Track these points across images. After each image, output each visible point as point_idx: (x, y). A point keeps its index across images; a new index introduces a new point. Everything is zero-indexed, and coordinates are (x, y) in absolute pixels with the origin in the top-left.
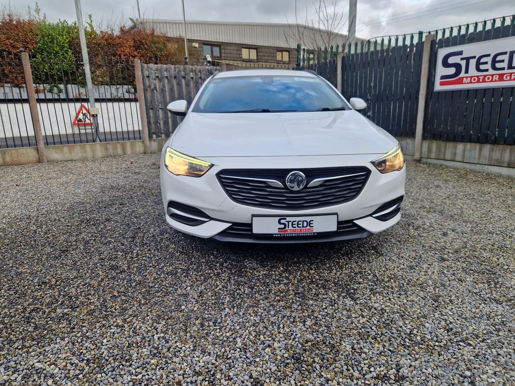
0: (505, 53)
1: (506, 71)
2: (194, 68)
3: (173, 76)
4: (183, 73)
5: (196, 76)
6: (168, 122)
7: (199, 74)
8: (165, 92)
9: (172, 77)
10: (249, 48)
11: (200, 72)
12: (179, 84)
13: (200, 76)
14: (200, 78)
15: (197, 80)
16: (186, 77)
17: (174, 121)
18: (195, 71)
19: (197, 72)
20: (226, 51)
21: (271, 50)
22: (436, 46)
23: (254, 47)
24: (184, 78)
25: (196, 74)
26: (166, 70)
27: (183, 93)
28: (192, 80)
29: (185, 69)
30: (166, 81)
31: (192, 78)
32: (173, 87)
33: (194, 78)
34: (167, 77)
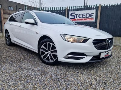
0: (85, 14)
1: (85, 18)
22: (69, 11)
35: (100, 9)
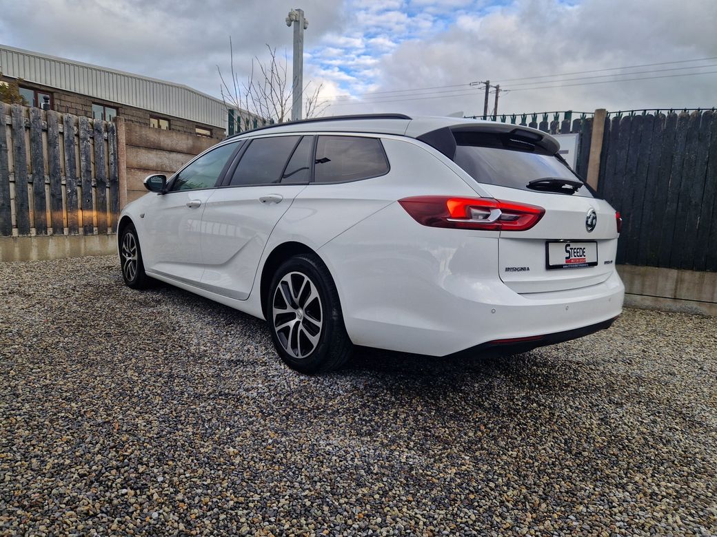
2: (65, 116)
3: (23, 125)
4: (43, 123)
5: (68, 131)
6: (10, 207)
7: (75, 128)
8: (6, 151)
9: (21, 127)
10: (105, 106)
11: (77, 124)
12: (34, 140)
13: (76, 133)
14: (77, 135)
15: (71, 138)
16: (50, 129)
17: (22, 205)
18: (67, 122)
19: (72, 125)
20: (63, 103)
21: (141, 114)
23: (112, 104)
24: (46, 131)
25: (70, 128)
26: (10, 112)
27: (42, 157)
28: (60, 137)
29: (47, 117)
30: (8, 132)
31: (62, 133)
32: (24, 145)
33: (65, 133)
34: (10, 126)
35: (597, 131)
